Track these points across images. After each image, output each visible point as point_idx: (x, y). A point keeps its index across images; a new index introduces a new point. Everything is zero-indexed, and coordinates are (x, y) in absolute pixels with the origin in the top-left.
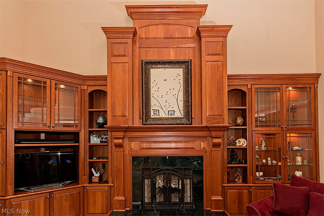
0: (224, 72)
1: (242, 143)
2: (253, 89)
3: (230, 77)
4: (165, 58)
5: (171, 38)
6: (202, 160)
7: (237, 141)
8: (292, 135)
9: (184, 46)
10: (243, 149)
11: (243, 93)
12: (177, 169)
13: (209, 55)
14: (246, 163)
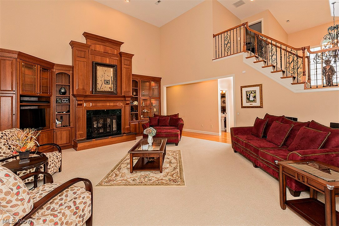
0: (131, 73)
1: (136, 103)
2: (140, 81)
3: (133, 75)
4: (104, 62)
5: (107, 53)
6: (121, 111)
7: (134, 103)
8: (153, 100)
9: (113, 58)
10: (136, 105)
11: (137, 82)
12: (110, 115)
13: (125, 65)
14: (137, 111)
